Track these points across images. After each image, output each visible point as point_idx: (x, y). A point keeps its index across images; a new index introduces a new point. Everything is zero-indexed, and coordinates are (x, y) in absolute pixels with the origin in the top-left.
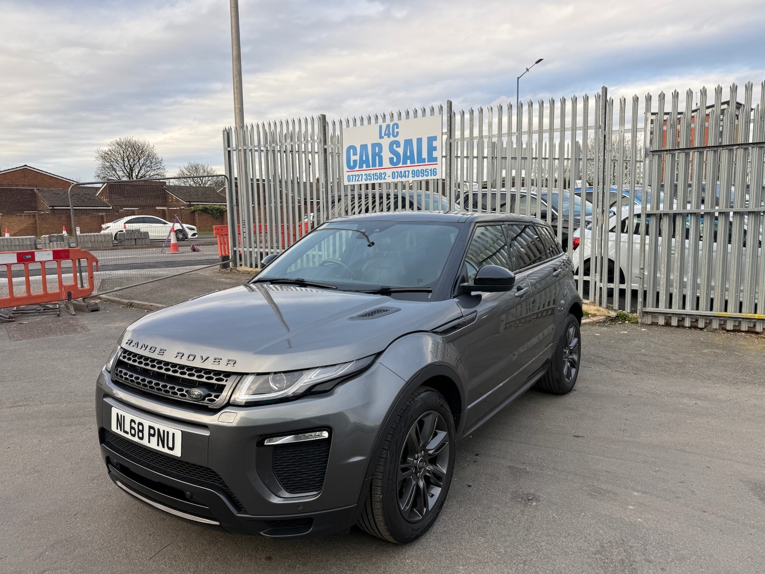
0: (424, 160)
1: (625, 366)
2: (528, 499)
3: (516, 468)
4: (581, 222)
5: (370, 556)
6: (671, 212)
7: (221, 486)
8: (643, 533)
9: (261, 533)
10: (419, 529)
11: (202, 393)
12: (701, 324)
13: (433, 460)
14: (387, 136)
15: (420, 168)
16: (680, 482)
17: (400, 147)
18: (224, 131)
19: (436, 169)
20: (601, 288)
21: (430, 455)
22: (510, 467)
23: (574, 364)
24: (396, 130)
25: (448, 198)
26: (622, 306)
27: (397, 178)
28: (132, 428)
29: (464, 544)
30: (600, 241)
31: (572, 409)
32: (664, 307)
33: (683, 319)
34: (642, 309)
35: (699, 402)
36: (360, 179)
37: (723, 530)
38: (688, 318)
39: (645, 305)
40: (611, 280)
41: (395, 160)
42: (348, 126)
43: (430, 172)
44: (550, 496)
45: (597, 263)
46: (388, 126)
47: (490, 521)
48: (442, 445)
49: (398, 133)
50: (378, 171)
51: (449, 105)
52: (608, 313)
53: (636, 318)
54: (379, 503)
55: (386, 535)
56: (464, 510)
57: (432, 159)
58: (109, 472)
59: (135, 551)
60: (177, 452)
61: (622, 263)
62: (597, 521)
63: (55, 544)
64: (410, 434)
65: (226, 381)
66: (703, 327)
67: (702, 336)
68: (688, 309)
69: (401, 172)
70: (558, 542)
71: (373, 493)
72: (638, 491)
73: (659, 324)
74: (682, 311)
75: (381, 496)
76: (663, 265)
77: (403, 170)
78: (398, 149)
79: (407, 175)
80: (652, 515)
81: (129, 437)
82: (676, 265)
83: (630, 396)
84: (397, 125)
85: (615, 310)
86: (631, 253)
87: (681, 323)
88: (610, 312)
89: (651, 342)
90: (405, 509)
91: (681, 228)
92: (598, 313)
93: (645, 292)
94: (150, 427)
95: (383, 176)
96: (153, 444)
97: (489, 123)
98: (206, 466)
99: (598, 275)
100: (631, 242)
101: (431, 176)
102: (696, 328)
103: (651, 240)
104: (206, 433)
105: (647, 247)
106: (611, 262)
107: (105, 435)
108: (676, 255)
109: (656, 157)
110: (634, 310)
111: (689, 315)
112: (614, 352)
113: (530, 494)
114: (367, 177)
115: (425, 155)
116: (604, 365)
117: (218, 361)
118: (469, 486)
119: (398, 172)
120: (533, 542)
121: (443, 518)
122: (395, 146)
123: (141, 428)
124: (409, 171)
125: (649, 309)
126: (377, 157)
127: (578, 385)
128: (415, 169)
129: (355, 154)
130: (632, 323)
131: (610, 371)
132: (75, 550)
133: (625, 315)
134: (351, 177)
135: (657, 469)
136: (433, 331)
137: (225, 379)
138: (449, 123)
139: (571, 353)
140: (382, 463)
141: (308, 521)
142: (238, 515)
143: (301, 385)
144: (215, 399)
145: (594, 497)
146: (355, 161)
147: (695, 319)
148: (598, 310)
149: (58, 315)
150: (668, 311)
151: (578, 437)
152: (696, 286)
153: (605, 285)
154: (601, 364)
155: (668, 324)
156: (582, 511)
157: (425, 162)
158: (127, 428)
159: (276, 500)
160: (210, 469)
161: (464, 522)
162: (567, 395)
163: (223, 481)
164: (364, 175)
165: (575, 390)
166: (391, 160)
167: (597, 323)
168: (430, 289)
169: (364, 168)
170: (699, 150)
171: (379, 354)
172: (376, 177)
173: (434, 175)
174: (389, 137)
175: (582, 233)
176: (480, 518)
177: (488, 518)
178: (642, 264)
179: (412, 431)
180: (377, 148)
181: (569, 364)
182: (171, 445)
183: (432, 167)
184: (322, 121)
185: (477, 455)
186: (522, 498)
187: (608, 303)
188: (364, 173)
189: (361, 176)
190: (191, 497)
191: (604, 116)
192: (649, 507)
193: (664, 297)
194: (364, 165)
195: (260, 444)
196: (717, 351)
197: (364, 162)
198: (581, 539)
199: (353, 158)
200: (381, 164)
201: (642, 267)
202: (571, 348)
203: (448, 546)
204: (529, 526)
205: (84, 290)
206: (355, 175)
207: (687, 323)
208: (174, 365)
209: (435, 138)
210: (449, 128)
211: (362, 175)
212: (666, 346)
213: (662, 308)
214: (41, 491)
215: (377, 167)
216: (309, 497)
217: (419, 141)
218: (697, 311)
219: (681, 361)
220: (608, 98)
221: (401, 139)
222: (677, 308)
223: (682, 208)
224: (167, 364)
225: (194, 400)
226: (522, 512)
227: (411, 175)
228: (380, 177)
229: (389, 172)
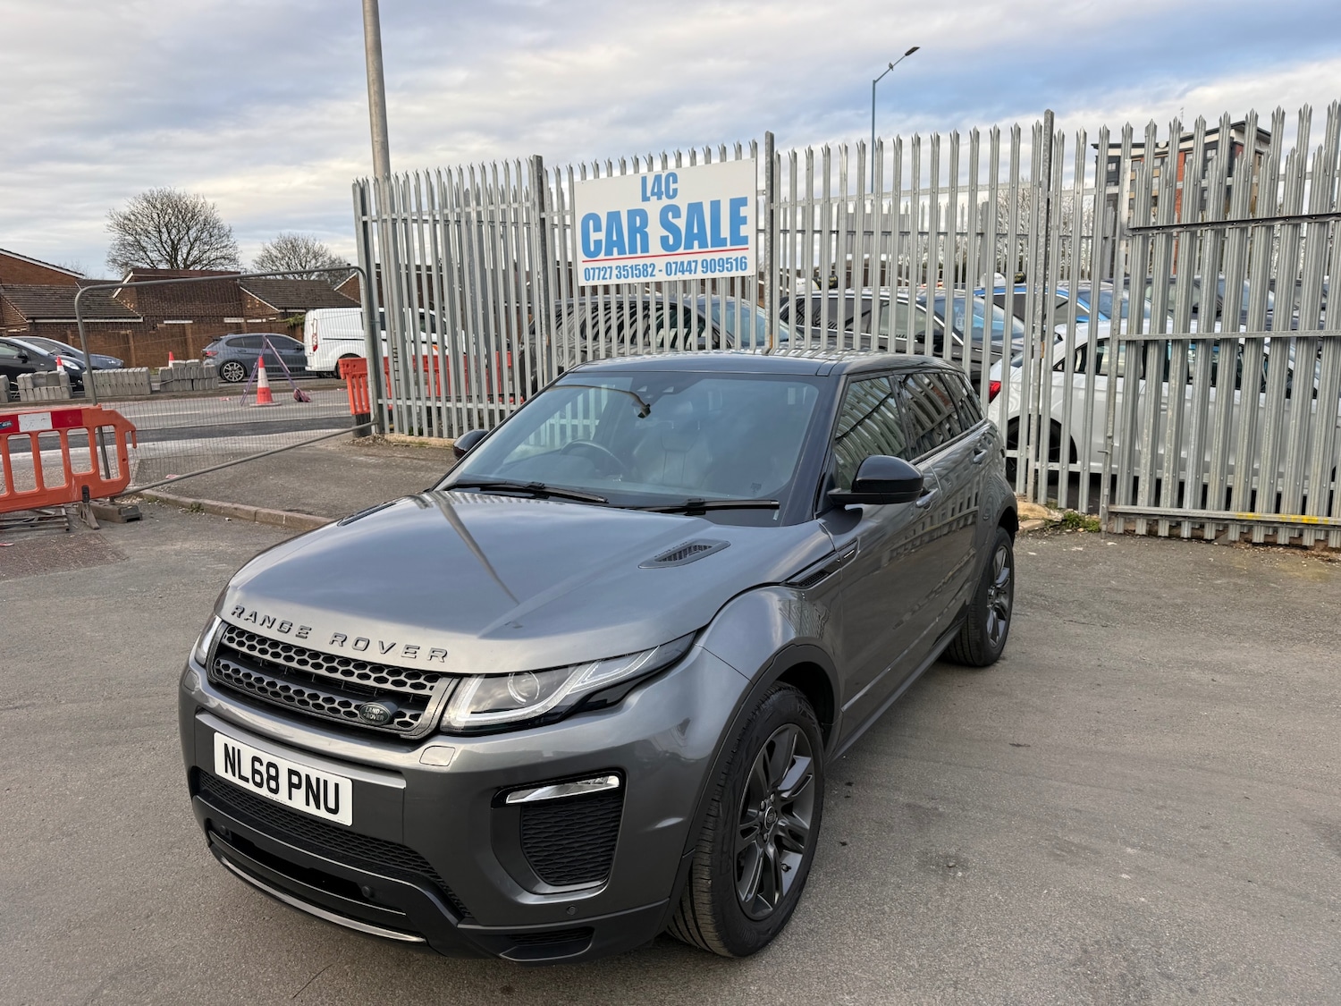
0: (724, 243)
1: (1085, 612)
2: (948, 865)
3: (920, 807)
4: (1004, 352)
5: (685, 980)
6: (1162, 337)
7: (426, 875)
8: (1151, 924)
9: (501, 955)
10: (769, 930)
11: (387, 711)
12: (1209, 533)
13: (787, 808)
14: (656, 197)
15: (717, 256)
16: (1203, 827)
17: (680, 217)
18: (354, 185)
19: (746, 258)
20: (1036, 471)
21: (784, 800)
22: (909, 806)
23: (1003, 614)
24: (672, 186)
25: (768, 310)
26: (1073, 502)
27: (675, 274)
28: (255, 771)
29: (846, 953)
30: (1037, 388)
31: (1002, 694)
32: (1146, 503)
33: (1179, 524)
34: (1107, 508)
35: (1217, 677)
36: (607, 276)
37: (1285, 915)
38: (1187, 523)
39: (1112, 500)
40: (1054, 456)
41: (671, 242)
42: (584, 177)
43: (734, 263)
44: (985, 858)
45: (1031, 426)
46: (658, 178)
47: (887, 909)
48: (803, 780)
49: (675, 191)
50: (641, 262)
51: (769, 140)
52: (1049, 514)
53: (1098, 523)
54: (706, 894)
55: (715, 945)
56: (840, 889)
57: (738, 240)
58: (211, 844)
59: (266, 984)
60: (345, 817)
61: (1074, 429)
62: (1071, 904)
63: (117, 973)
64: (755, 770)
65: (431, 688)
66: (1213, 538)
67: (1211, 554)
68: (1188, 507)
69: (682, 263)
70: (1009, 946)
71: (694, 876)
72: (1133, 846)
73: (1137, 532)
74: (1176, 511)
75: (710, 882)
76: (1146, 431)
77: (686, 259)
78: (675, 221)
79: (693, 268)
80: (1162, 890)
81: (250, 787)
82: (1169, 431)
83: (1100, 668)
84: (674, 176)
85: (1060, 509)
86: (1090, 409)
87: (1175, 532)
88: (1052, 512)
89: (1126, 566)
90: (746, 898)
91: (1179, 366)
92: (1031, 515)
93: (1114, 479)
94: (291, 772)
95: (650, 270)
96: (298, 801)
97: (841, 174)
98: (401, 843)
99: (1032, 448)
100: (1090, 390)
101: (737, 270)
102: (1200, 539)
103: (1126, 386)
104: (399, 784)
105: (1119, 398)
106: (1055, 425)
107: (200, 780)
108: (1170, 413)
109: (1139, 240)
110: (1093, 509)
111: (1189, 517)
112: (1064, 585)
113: (951, 857)
114: (619, 272)
115: (725, 232)
116: (1049, 610)
117: (413, 651)
118: (844, 844)
119: (676, 263)
120: (965, 945)
121: (805, 904)
122: (670, 215)
123: (273, 772)
124: (696, 262)
125: (1121, 507)
126: (638, 235)
127: (1009, 649)
128: (709, 257)
129: (598, 229)
130: (1089, 531)
131: (1061, 621)
132: (155, 984)
133: (1078, 517)
134: (592, 272)
135: (1161, 803)
136: (788, 583)
137: (429, 685)
138: (769, 174)
139: (997, 595)
140: (710, 825)
141: (585, 932)
142: (460, 926)
143: (568, 693)
144: (412, 721)
145: (1061, 858)
146: (598, 243)
147: (1200, 524)
148: (1031, 510)
149: (68, 530)
150: (1154, 510)
151: (1018, 745)
152: (1202, 467)
153: (1044, 466)
154: (1044, 608)
155: (1152, 533)
156: (1042, 885)
157: (726, 245)
158: (247, 772)
159: (530, 900)
160: (405, 847)
161: (843, 912)
162: (992, 667)
163: (431, 868)
164: (614, 268)
165: (1004, 659)
166: (664, 240)
167: (1029, 532)
168: (777, 503)
169: (615, 255)
170: (1215, 227)
171: (700, 632)
172: (637, 272)
173: (741, 269)
174: (660, 198)
175: (1006, 374)
176: (869, 905)
177: (883, 904)
178: (1110, 430)
179: (757, 764)
180: (638, 218)
181: (995, 613)
182: (332, 805)
183: (739, 254)
184: (535, 168)
185: (850, 784)
186: (938, 865)
187: (1048, 496)
188: (614, 264)
189: (609, 270)
190: (372, 896)
191: (1048, 165)
192: (1156, 875)
193: (1147, 486)
194: (615, 250)
195: (499, 801)
196: (1239, 582)
197: (614, 244)
198: (1048, 938)
199: (594, 236)
200: (645, 248)
201: (1110, 434)
202: (999, 586)
203: (819, 957)
204: (956, 917)
205: (113, 482)
206: (599, 268)
207: (1186, 531)
208: (329, 658)
209: (743, 202)
210: (769, 182)
211: (611, 268)
212: (1151, 573)
213: (1143, 506)
214: (80, 873)
215: (639, 254)
216: (587, 891)
217: (716, 206)
218: (1203, 511)
219: (1179, 601)
220: (1055, 132)
221: (682, 202)
222: (1169, 505)
223: (1181, 331)
224: (315, 655)
225: (373, 723)
226: (941, 890)
227: (700, 268)
228: (644, 271)
229: (660, 263)
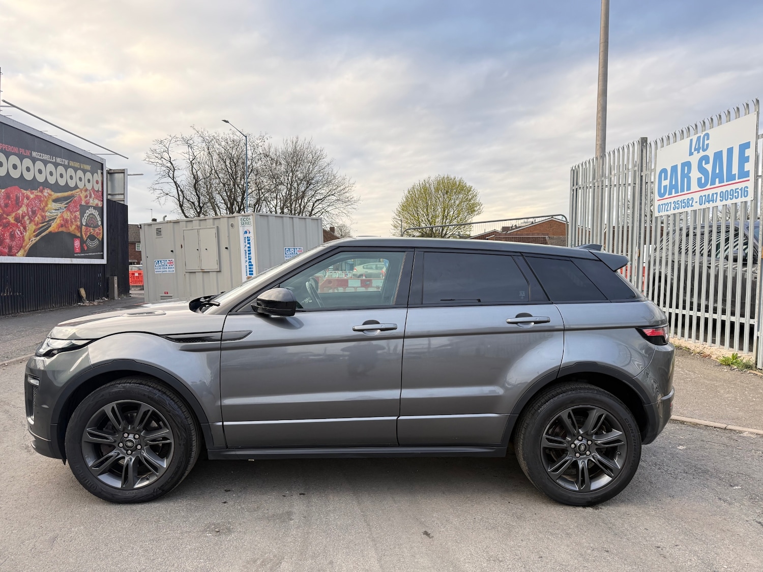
0: (734, 177)
14: (697, 152)
15: (729, 188)
17: (709, 163)
18: (571, 170)
19: (747, 187)
24: (706, 142)
27: (704, 204)
36: (669, 209)
41: (703, 181)
42: (662, 146)
43: (740, 192)
46: (699, 138)
49: (708, 145)
50: (686, 197)
57: (744, 174)
69: (709, 195)
77: (711, 192)
78: (706, 166)
84: (708, 135)
95: (691, 202)
101: (741, 197)
114: (675, 205)
115: (735, 171)
119: (705, 196)
122: (704, 162)
124: (717, 193)
126: (686, 179)
128: (724, 189)
129: (666, 178)
134: (661, 206)
146: (665, 187)
157: (735, 179)
164: (672, 203)
166: (699, 180)
169: (673, 194)
172: (684, 204)
174: (698, 152)
180: (686, 168)
183: (743, 185)
188: (673, 200)
189: (670, 204)
194: (674, 191)
197: (673, 187)
199: (664, 183)
200: (689, 187)
206: (665, 204)
209: (747, 145)
211: (670, 203)
215: (686, 192)
221: (710, 153)
227: (719, 198)
228: (688, 203)
229: (696, 197)
